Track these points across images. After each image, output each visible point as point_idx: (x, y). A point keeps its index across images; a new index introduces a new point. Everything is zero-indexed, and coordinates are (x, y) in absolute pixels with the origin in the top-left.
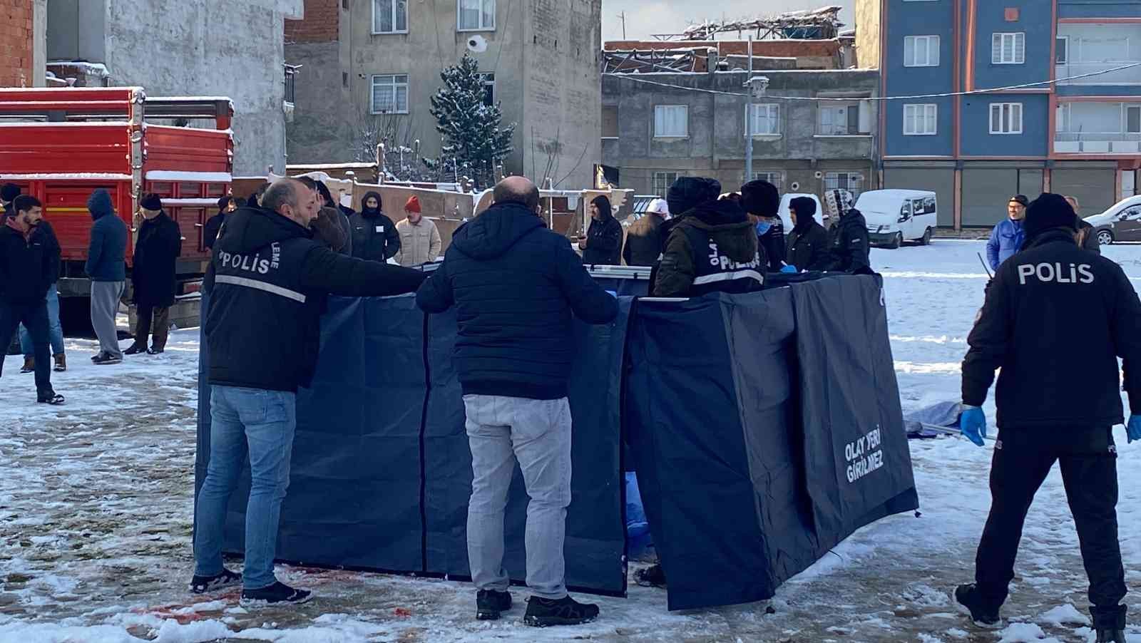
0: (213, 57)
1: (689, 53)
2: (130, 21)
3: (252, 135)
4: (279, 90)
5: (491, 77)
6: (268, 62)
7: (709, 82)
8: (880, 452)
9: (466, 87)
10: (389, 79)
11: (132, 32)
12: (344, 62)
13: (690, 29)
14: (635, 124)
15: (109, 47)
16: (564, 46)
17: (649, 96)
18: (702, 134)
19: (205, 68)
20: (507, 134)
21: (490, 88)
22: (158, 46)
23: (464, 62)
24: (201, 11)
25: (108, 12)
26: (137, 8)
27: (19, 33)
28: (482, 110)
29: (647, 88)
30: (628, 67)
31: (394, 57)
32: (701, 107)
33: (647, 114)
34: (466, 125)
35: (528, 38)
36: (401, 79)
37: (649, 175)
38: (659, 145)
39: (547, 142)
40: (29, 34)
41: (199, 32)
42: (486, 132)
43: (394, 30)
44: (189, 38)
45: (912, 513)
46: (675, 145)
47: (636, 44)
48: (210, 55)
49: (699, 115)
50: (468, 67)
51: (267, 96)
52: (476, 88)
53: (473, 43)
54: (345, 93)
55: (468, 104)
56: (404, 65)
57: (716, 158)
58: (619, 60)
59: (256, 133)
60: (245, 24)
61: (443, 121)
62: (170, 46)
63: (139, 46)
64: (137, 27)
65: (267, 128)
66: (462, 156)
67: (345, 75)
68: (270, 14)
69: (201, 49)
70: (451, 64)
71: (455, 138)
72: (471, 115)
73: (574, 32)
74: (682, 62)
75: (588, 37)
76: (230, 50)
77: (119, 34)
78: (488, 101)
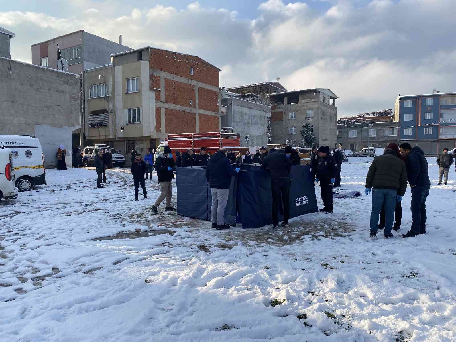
0: (253, 126)
1: (357, 120)
2: (237, 119)
3: (261, 139)
4: (266, 131)
5: (312, 126)
6: (264, 126)
7: (361, 125)
8: (307, 200)
9: (307, 128)
10: (292, 128)
11: (237, 121)
12: (284, 124)
13: (358, 115)
14: (345, 134)
15: (233, 124)
16: (328, 119)
17: (348, 129)
18: (360, 136)
20: (315, 137)
21: (312, 128)
22: (242, 124)
23: (307, 124)
24: (251, 117)
25: (233, 118)
26: (238, 117)
27: (216, 123)
28: (310, 133)
29: (348, 127)
30: (344, 123)
31: (293, 123)
32: (359, 130)
33: (348, 132)
34: (307, 136)
35: (320, 118)
36: (295, 127)
37: (348, 144)
38: (350, 138)
39: (325, 138)
40: (218, 123)
41: (250, 120)
42: (311, 137)
43: (293, 118)
44: (248, 122)
45: (317, 213)
46: (354, 138)
47: (346, 118)
49: (359, 132)
51: (263, 132)
52: (309, 128)
53: (309, 120)
54: (284, 130)
55: (307, 131)
56: (295, 125)
57: (363, 141)
58: (342, 122)
60: (259, 119)
61: (302, 135)
62: (244, 124)
63: (239, 124)
64: (238, 121)
66: (306, 142)
67: (284, 127)
68: (264, 117)
69: (251, 124)
70: (304, 124)
71: (305, 138)
72: (308, 134)
73: (331, 117)
74: (355, 121)
75: (334, 118)
76: (256, 124)
77: (235, 122)
78: (312, 131)
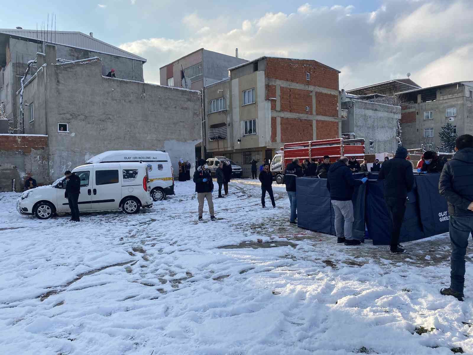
2: (360, 123)
3: (389, 145)
4: (395, 134)
5: (455, 127)
6: (392, 129)
9: (448, 129)
10: (428, 129)
11: (360, 126)
12: (417, 127)
15: (355, 129)
19: (377, 131)
21: (455, 129)
22: (366, 128)
23: (448, 124)
24: (376, 120)
25: (355, 123)
26: (361, 121)
27: (336, 128)
28: (453, 134)
31: (430, 124)
34: (448, 138)
35: (465, 116)
36: (432, 129)
40: (338, 128)
41: (376, 124)
43: (430, 118)
44: (373, 126)
48: (378, 129)
50: (448, 125)
51: (392, 136)
52: (451, 129)
53: (450, 119)
54: (418, 133)
55: (449, 133)
56: (433, 125)
59: (389, 144)
60: (387, 121)
61: (442, 138)
62: (368, 128)
63: (362, 128)
65: (392, 143)
66: (448, 145)
67: (418, 129)
68: (393, 119)
69: (376, 128)
70: (444, 125)
71: (445, 141)
72: (449, 136)
76: (383, 127)
77: (357, 126)
78: (455, 132)
